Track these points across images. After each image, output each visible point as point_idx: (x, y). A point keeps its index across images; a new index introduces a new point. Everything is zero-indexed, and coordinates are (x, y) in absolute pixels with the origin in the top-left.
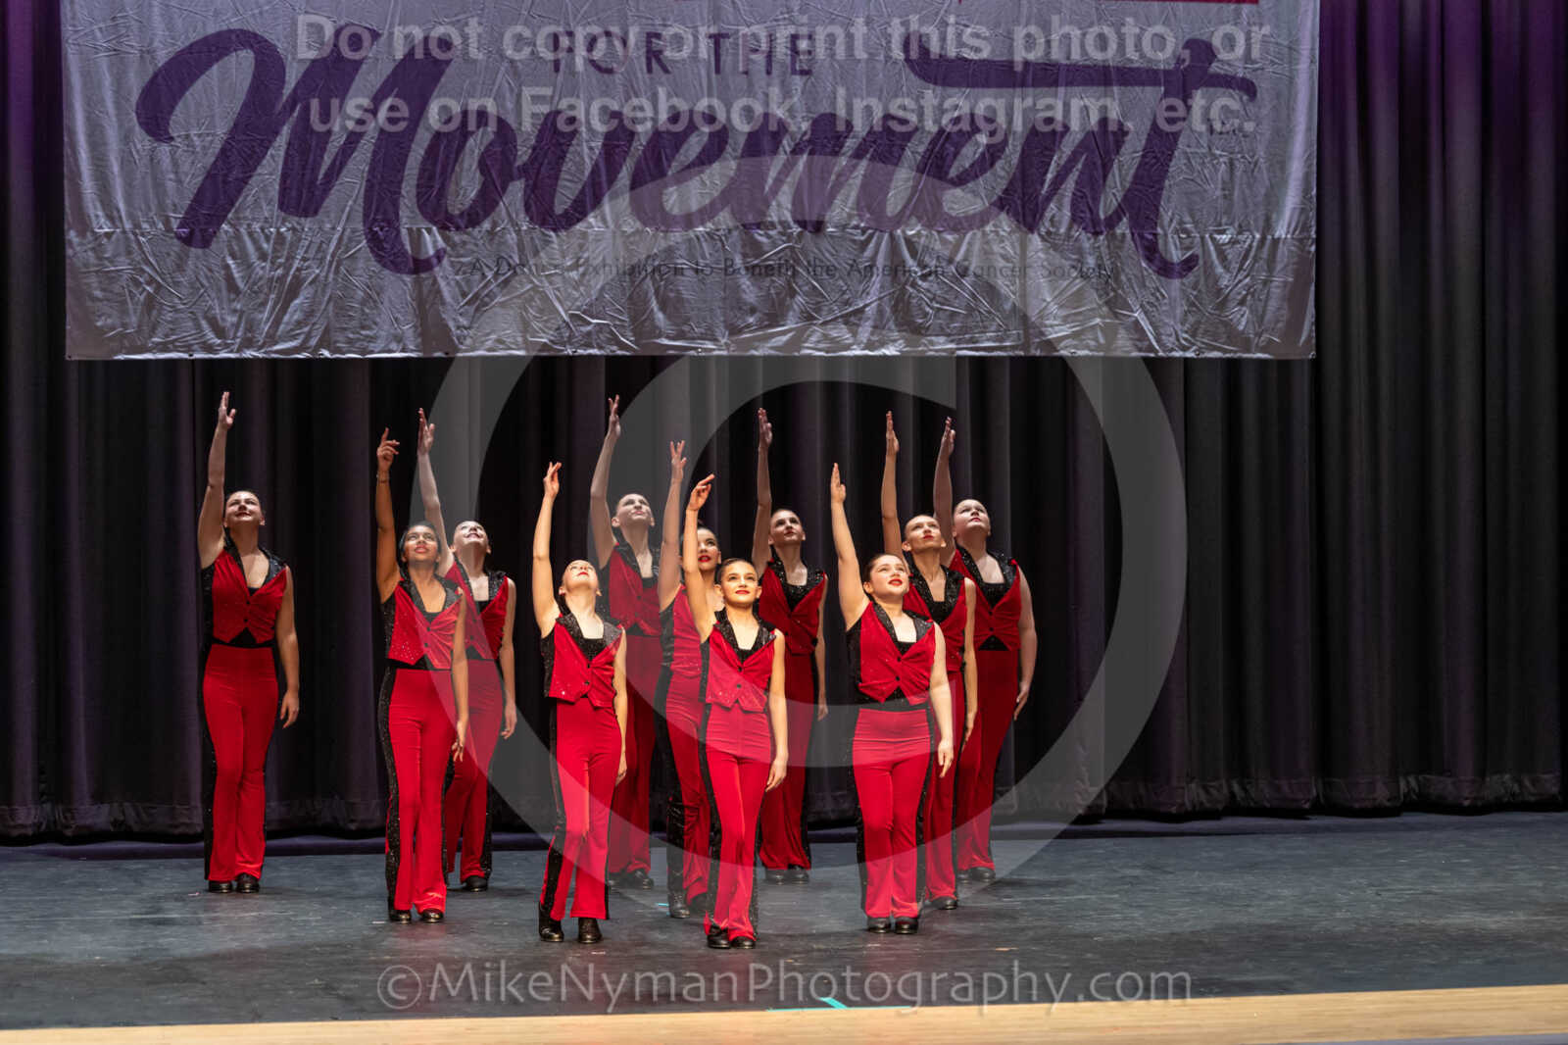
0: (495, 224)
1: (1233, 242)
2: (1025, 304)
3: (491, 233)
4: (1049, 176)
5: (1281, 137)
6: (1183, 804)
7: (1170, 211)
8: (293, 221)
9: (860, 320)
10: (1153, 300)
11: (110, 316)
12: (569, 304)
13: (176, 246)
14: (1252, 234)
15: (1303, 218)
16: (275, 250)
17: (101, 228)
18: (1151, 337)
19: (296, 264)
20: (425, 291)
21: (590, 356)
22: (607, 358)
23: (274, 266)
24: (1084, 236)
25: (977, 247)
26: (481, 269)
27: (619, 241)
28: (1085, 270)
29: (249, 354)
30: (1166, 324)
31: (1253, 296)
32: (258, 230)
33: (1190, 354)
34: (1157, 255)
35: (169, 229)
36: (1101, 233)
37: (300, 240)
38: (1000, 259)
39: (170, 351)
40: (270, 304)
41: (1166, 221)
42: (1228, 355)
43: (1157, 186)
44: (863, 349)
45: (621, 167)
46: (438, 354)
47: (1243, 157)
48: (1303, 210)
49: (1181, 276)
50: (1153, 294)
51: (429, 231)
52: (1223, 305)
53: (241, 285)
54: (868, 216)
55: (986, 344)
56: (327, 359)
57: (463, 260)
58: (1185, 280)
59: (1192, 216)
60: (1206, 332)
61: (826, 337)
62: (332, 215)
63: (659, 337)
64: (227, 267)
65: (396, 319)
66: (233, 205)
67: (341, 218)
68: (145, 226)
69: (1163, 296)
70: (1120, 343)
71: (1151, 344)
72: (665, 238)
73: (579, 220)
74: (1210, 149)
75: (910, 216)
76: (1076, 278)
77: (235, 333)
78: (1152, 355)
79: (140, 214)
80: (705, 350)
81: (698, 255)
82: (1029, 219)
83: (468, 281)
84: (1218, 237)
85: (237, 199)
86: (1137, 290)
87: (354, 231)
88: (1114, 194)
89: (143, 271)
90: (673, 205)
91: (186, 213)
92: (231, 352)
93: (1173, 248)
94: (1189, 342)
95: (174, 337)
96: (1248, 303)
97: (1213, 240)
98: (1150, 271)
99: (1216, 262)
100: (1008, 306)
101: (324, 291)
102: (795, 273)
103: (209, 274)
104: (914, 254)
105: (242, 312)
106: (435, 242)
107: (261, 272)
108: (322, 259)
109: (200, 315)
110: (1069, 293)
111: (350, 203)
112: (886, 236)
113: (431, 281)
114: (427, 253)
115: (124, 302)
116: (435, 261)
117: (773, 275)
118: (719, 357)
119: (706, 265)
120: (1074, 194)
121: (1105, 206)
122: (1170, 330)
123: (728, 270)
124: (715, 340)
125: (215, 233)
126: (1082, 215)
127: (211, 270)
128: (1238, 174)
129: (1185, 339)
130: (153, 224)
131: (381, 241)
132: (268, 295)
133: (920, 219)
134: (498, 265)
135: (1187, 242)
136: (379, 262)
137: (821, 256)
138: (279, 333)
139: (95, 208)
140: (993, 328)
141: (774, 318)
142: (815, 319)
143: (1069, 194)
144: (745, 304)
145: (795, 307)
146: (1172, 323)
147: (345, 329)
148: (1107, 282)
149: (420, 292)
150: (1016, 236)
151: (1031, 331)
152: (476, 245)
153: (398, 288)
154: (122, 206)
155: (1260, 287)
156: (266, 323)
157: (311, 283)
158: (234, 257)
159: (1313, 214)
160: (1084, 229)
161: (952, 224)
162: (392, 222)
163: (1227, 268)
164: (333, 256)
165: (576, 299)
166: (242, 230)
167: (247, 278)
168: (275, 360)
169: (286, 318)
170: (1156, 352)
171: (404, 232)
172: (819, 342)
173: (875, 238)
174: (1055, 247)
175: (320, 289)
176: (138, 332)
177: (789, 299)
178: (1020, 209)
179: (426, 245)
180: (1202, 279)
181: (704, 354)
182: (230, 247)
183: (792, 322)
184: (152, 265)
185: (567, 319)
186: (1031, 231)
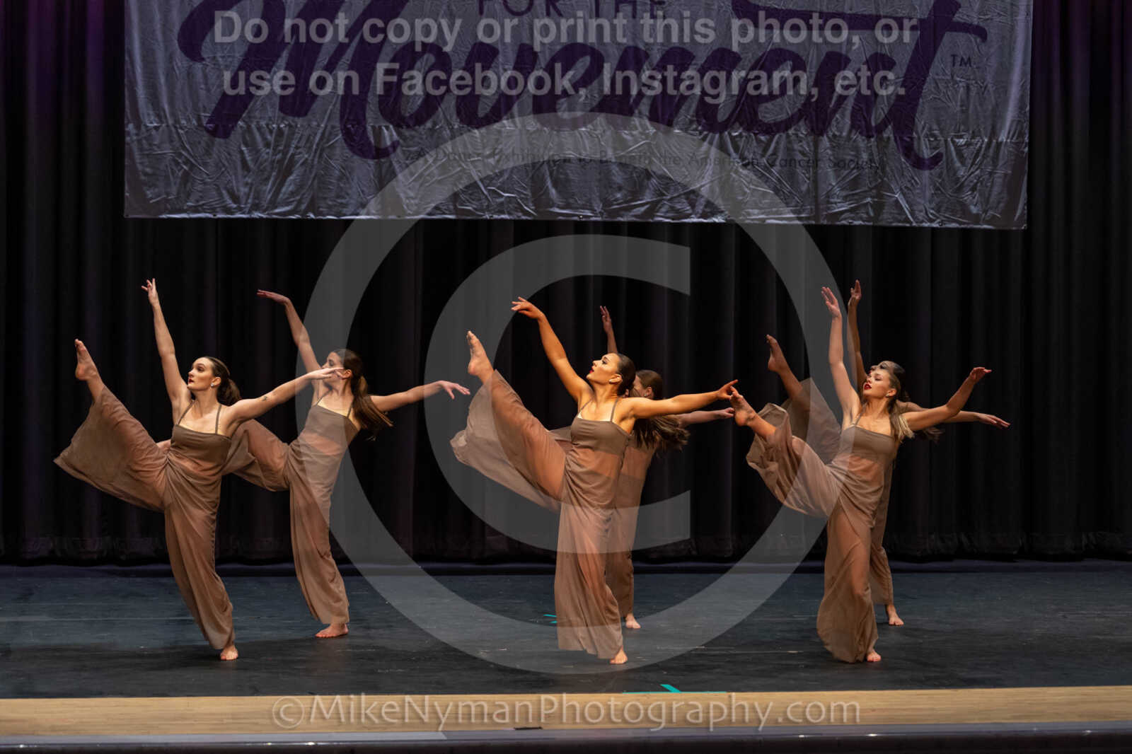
0: (435, 124)
1: (968, 144)
2: (816, 188)
3: (432, 130)
4: (836, 95)
5: (1005, 69)
6: (925, 550)
7: (921, 121)
8: (290, 118)
9: (697, 196)
10: (909, 186)
11: (155, 186)
12: (488, 182)
13: (206, 137)
14: (982, 138)
15: (1019, 128)
16: (276, 141)
17: (151, 123)
18: (907, 212)
19: (291, 151)
20: (384, 171)
21: (502, 220)
22: (515, 221)
23: (273, 155)
24: (860, 138)
25: (782, 146)
26: (424, 156)
28: (860, 163)
29: (256, 215)
30: (919, 203)
31: (982, 184)
32: (264, 126)
33: (935, 225)
34: (913, 153)
36: (872, 136)
37: (294, 134)
38: (798, 153)
39: (199, 212)
40: (272, 179)
41: (920, 129)
42: (963, 226)
43: (914, 103)
44: (699, 218)
47: (976, 83)
48: (1019, 121)
49: (931, 169)
50: (909, 181)
51: (387, 128)
52: (960, 189)
53: (251, 165)
54: (704, 121)
56: (312, 219)
57: (411, 149)
58: (932, 171)
59: (939, 125)
60: (947, 208)
61: (672, 209)
62: (318, 116)
63: (551, 207)
64: (242, 152)
65: (363, 191)
66: (246, 107)
67: (324, 118)
68: (183, 122)
69: (915, 181)
70: (885, 216)
71: (907, 216)
73: (496, 121)
74: (952, 77)
75: (734, 123)
76: (853, 169)
77: (247, 200)
78: (908, 225)
79: (180, 113)
80: (585, 216)
82: (821, 125)
84: (957, 140)
85: (250, 101)
86: (898, 178)
87: (333, 127)
88: (882, 109)
89: (180, 155)
90: (563, 113)
91: (213, 113)
92: (244, 213)
93: (924, 147)
94: (935, 216)
95: (203, 202)
96: (978, 188)
97: (953, 142)
98: (908, 164)
99: (956, 159)
100: (804, 188)
101: (311, 172)
103: (228, 157)
104: (736, 149)
105: (252, 184)
106: (391, 136)
107: (266, 156)
108: (310, 148)
109: (221, 187)
110: (848, 180)
111: (331, 107)
112: (717, 136)
113: (387, 164)
114: (385, 144)
115: (167, 177)
116: (391, 149)
117: (634, 163)
118: (595, 222)
120: (853, 109)
121: (876, 117)
124: (593, 211)
125: (233, 127)
126: (859, 123)
127: (229, 154)
128: (972, 95)
129: (932, 214)
130: (189, 120)
131: (352, 135)
132: (272, 172)
133: (741, 125)
134: (437, 153)
135: (935, 144)
136: (351, 150)
138: (278, 200)
139: (146, 108)
140: (793, 204)
141: (636, 193)
142: (664, 195)
143: (849, 109)
144: (615, 183)
145: (651, 186)
146: (923, 202)
147: (325, 198)
148: (876, 172)
149: (380, 171)
150: (812, 137)
151: (821, 207)
152: (421, 139)
153: (365, 168)
154: (166, 107)
155: (987, 176)
156: (269, 193)
157: (302, 164)
158: (246, 145)
159: (1026, 125)
160: (860, 133)
161: (765, 129)
162: (360, 121)
163: (963, 164)
164: (318, 145)
165: (493, 179)
166: (253, 126)
167: (256, 161)
168: (274, 219)
169: (284, 190)
170: (911, 223)
171: (369, 128)
172: (667, 212)
173: (708, 139)
174: (839, 146)
175: (308, 169)
176: (177, 198)
177: (646, 181)
178: (814, 119)
179: (384, 138)
180: (945, 171)
181: (584, 220)
182: (244, 138)
183: (648, 197)
184: (187, 150)
185: (485, 192)
186: (822, 134)
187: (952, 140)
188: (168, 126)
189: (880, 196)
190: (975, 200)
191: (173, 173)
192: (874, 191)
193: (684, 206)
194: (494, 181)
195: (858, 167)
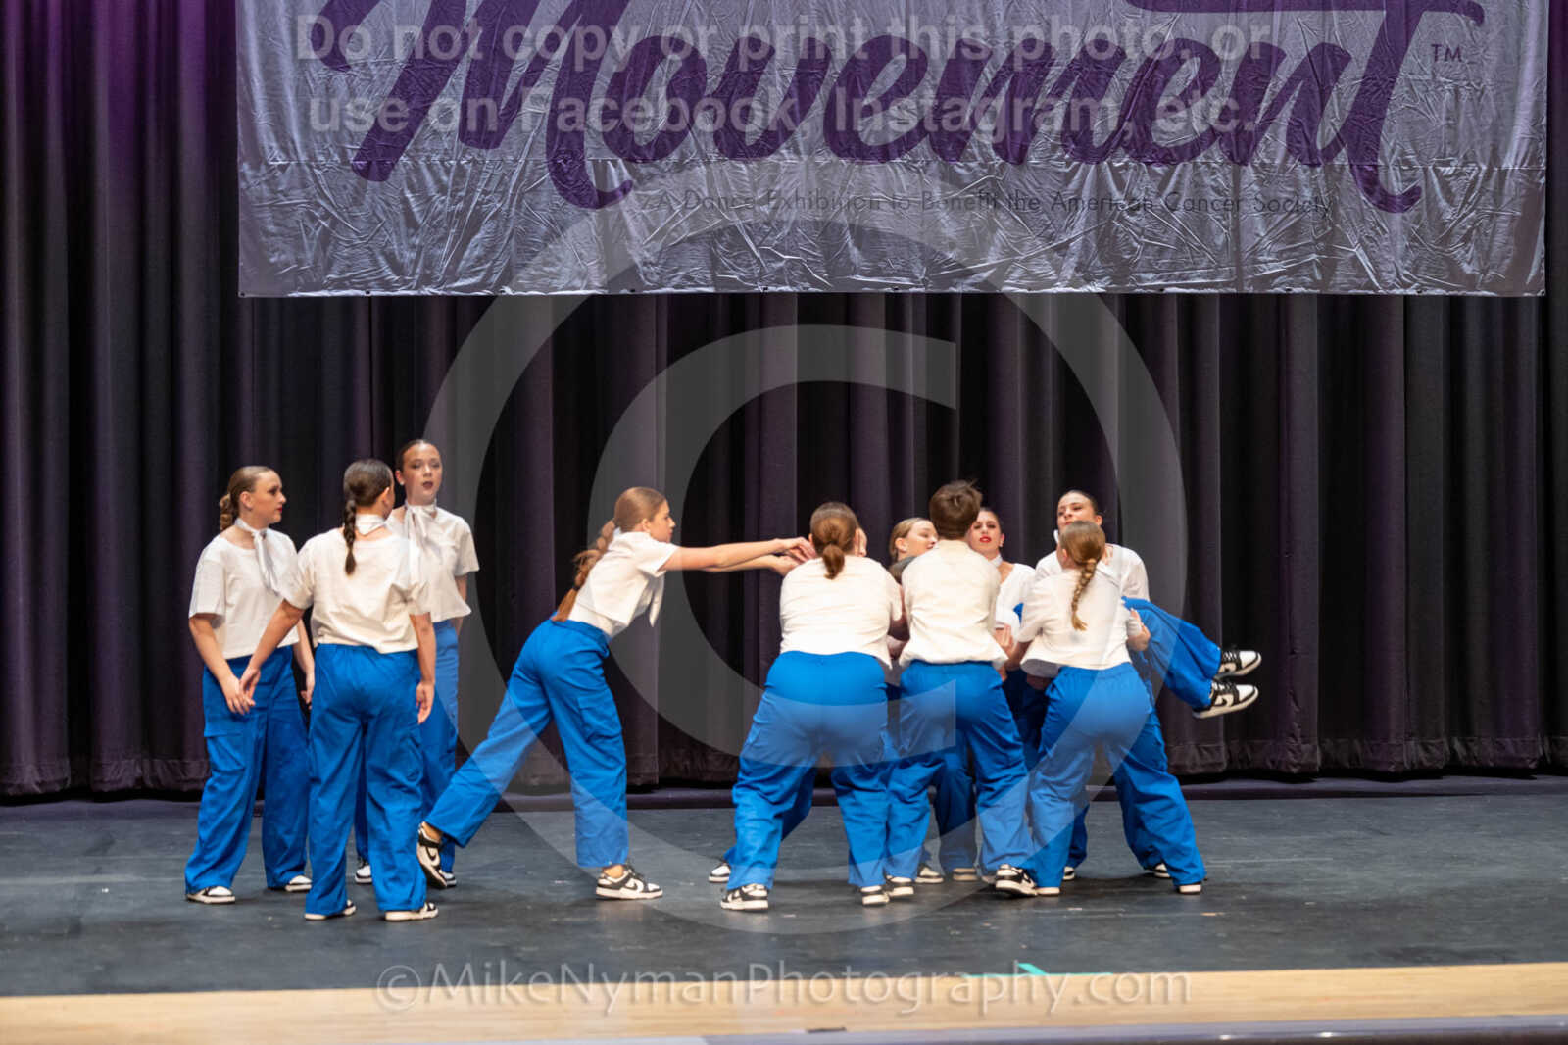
0: (683, 156)
1: (1458, 174)
2: (1237, 239)
3: (679, 165)
4: (1264, 105)
5: (1511, 63)
6: (1403, 763)
7: (1392, 140)
8: (475, 152)
9: (1064, 256)
10: (1372, 235)
11: (284, 252)
12: (760, 239)
13: (353, 179)
14: (1477, 165)
15: (1532, 148)
16: (455, 183)
17: (275, 160)
18: (1370, 273)
19: (477, 198)
20: (611, 223)
21: (782, 294)
22: (799, 294)
23: (455, 200)
24: (1300, 168)
25: (1188, 177)
26: (668, 203)
27: (813, 174)
28: (1301, 203)
29: (428, 291)
30: (1387, 260)
31: (1478, 231)
32: (438, 162)
33: (1411, 292)
34: (1377, 188)
35: (345, 162)
36: (1319, 164)
37: (481, 172)
38: (1213, 193)
39: (346, 288)
40: (450, 239)
41: (1387, 154)
42: (1451, 293)
43: (1378, 115)
44: (1068, 286)
45: (815, 96)
46: (624, 292)
47: (1469, 85)
48: (1532, 141)
49: (1403, 210)
50: (1373, 229)
51: (615, 163)
52: (1446, 240)
53: (420, 220)
54: (1073, 146)
55: (1198, 280)
56: (510, 296)
57: (650, 193)
58: (1406, 214)
59: (1415, 148)
60: (1429, 267)
61: (1027, 272)
62: (515, 147)
63: (855, 273)
64: (405, 201)
65: (580, 255)
66: (411, 136)
67: (521, 151)
68: (321, 158)
69: (1381, 228)
70: (1339, 280)
71: (1370, 280)
72: (860, 170)
73: (771, 152)
74: (1434, 76)
75: (1116, 148)
76: (1291, 211)
77: (415, 267)
78: (1371, 292)
79: (315, 145)
80: (901, 287)
81: (895, 190)
82: (1243, 150)
83: (655, 216)
84: (1442, 169)
85: (416, 129)
86: (1355, 223)
87: (537, 163)
88: (1333, 125)
89: (319, 205)
90: (868, 137)
91: (363, 145)
92: (409, 289)
93: (1394, 179)
94: (1411, 279)
95: (351, 274)
96: (1473, 238)
97: (1436, 171)
98: (1370, 204)
99: (1440, 196)
100: (1220, 241)
101: (505, 227)
102: (996, 206)
103: (387, 209)
104: (1120, 186)
105: (421, 247)
106: (621, 174)
107: (440, 206)
108: (504, 192)
109: (377, 251)
110: (1283, 228)
111: (533, 134)
112: (1093, 167)
113: (615, 215)
114: (612, 185)
115: (298, 238)
116: (620, 193)
117: (973, 209)
118: (915, 295)
119: (904, 199)
120: (1289, 123)
121: (1323, 134)
122: (1390, 267)
123: (926, 203)
124: (913, 278)
125: (393, 165)
126: (1298, 145)
127: (389, 205)
128: (1464, 101)
129: (1406, 276)
130: (329, 156)
131: (565, 174)
132: (447, 230)
133: (1127, 149)
134: (686, 198)
135: (1409, 174)
136: (563, 195)
137: (1024, 190)
138: (459, 269)
139: (269, 138)
140: (1204, 264)
142: (1018, 254)
143: (1284, 124)
144: (945, 239)
145: (996, 242)
146: (1393, 259)
147: (526, 266)
148: (1324, 216)
149: (606, 226)
150: (1228, 169)
151: (1245, 268)
152: (664, 177)
154: (296, 137)
155: (1486, 220)
156: (446, 259)
157: (493, 218)
158: (413, 191)
159: (1542, 144)
160: (1300, 160)
161: (1161, 156)
162: (576, 153)
163: (1451, 202)
164: (515, 189)
165: (768, 234)
166: (421, 162)
167: (425, 212)
169: (467, 254)
170: (1377, 289)
171: (589, 164)
172: (1021, 279)
173: (1080, 170)
174: (1269, 179)
175: (501, 223)
176: (315, 268)
177: (989, 234)
178: (1234, 142)
179: (611, 178)
180: (1425, 213)
181: (900, 291)
182: (409, 180)
183: (992, 260)
184: (326, 198)
185: (758, 255)
186: (1244, 162)
187: (1434, 168)
188: (299, 164)
189: (1329, 250)
190: (1469, 255)
191: (307, 234)
192: (1322, 244)
193: (1043, 269)
194: (769, 238)
195: (1298, 210)
